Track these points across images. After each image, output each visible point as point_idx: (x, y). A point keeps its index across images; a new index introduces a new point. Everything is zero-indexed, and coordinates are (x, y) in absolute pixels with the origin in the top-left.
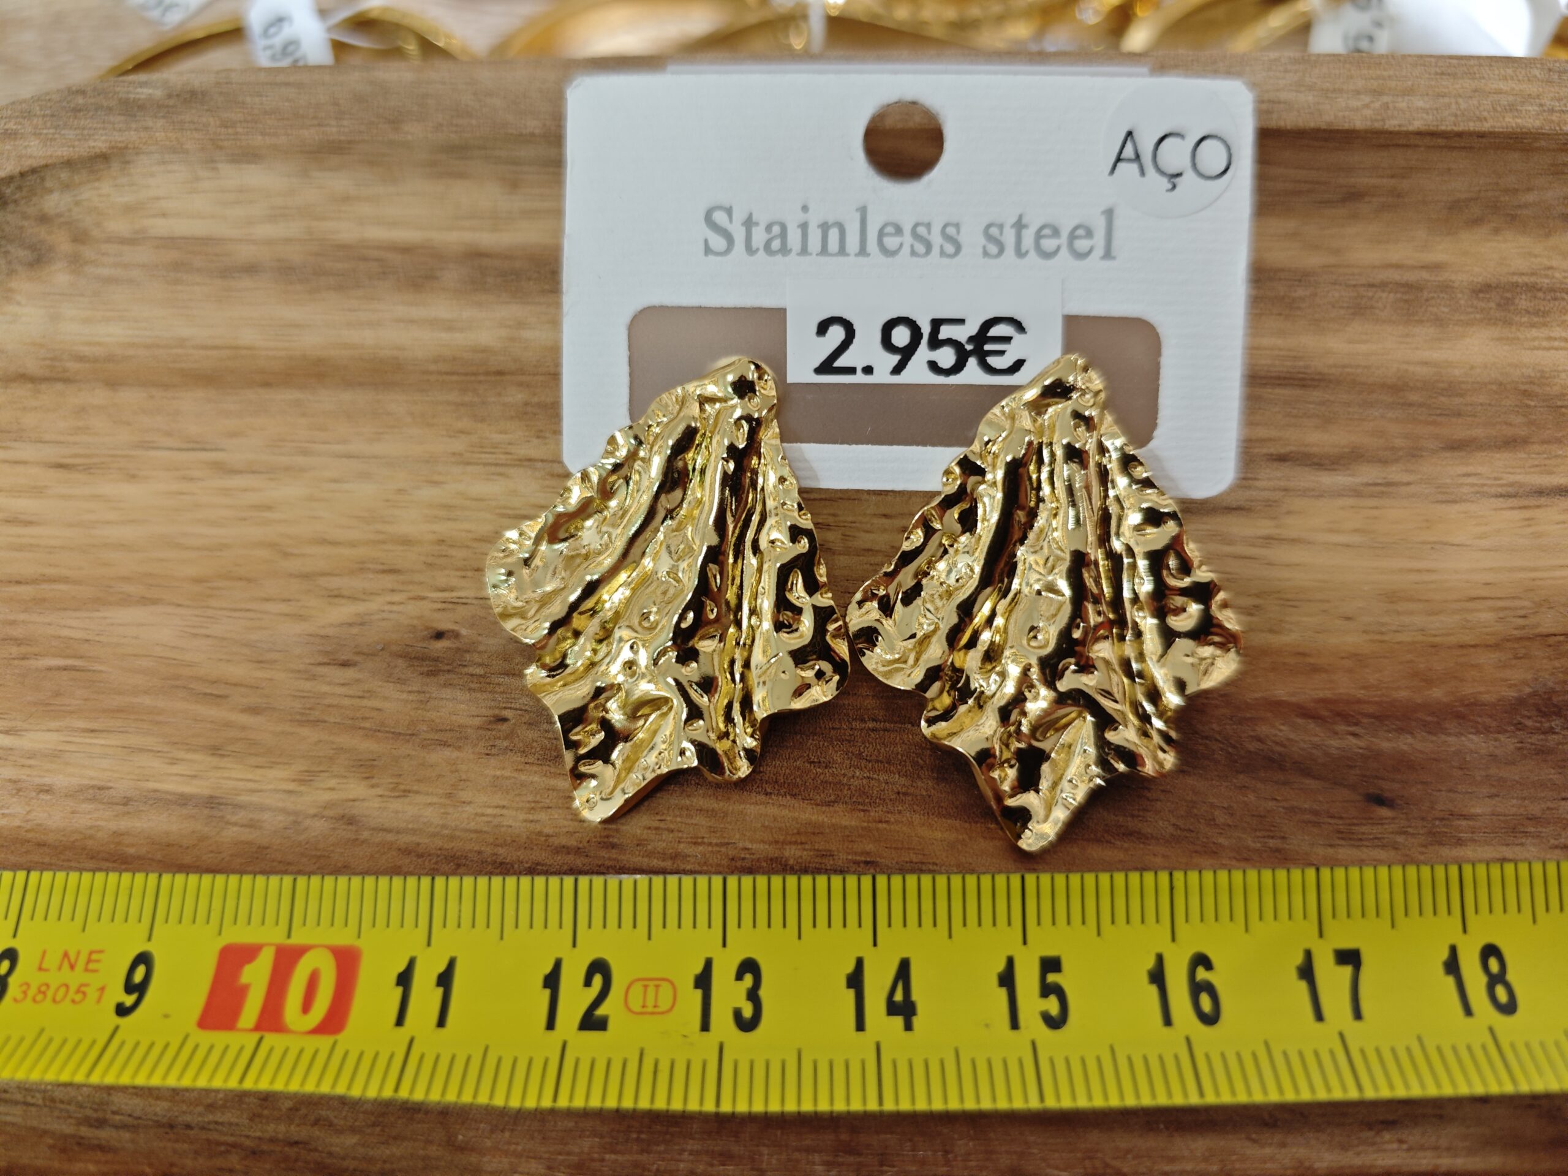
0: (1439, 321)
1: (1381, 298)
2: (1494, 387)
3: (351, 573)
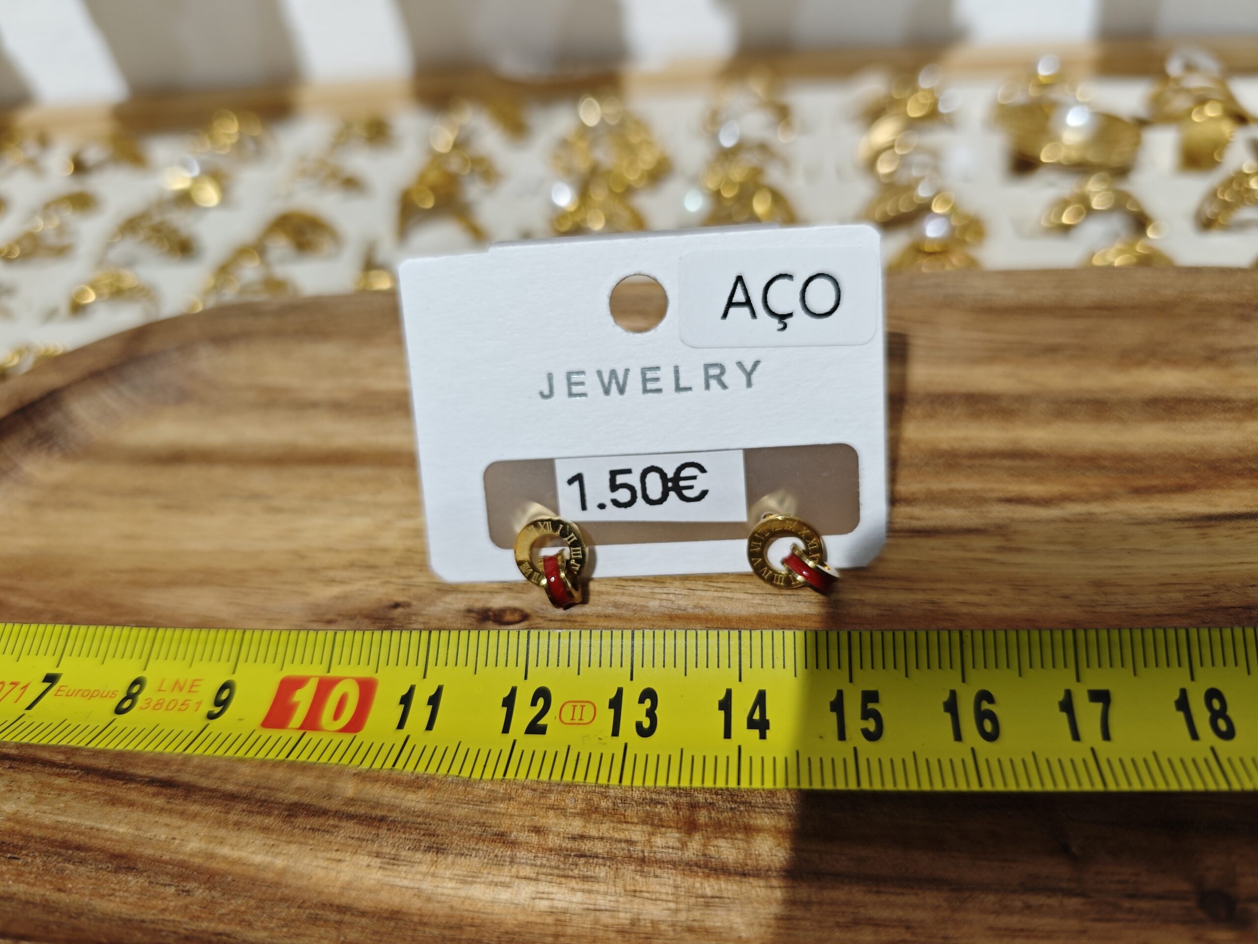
3: (345, 567)
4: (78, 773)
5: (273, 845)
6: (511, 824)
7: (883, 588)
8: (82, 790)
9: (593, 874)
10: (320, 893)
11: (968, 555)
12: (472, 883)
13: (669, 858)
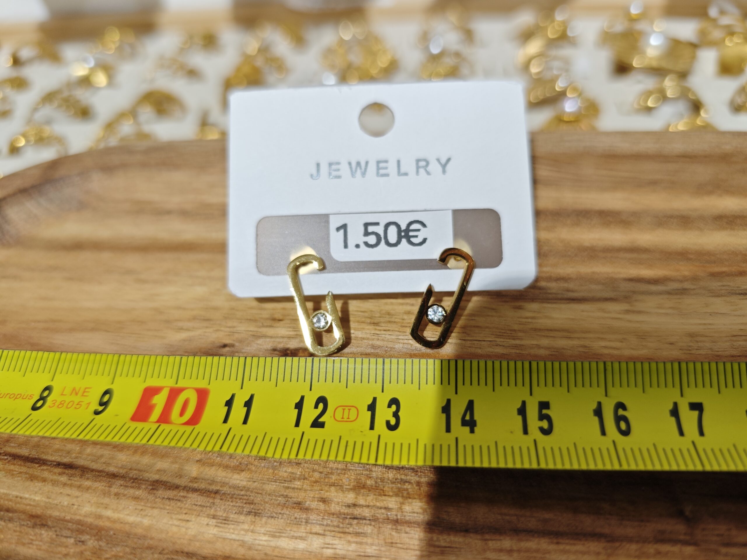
3: (189, 320)
4: (7, 459)
5: (142, 510)
6: (305, 496)
7: (551, 337)
8: (10, 470)
9: (363, 531)
10: (174, 543)
11: (606, 315)
12: (280, 537)
13: (414, 520)
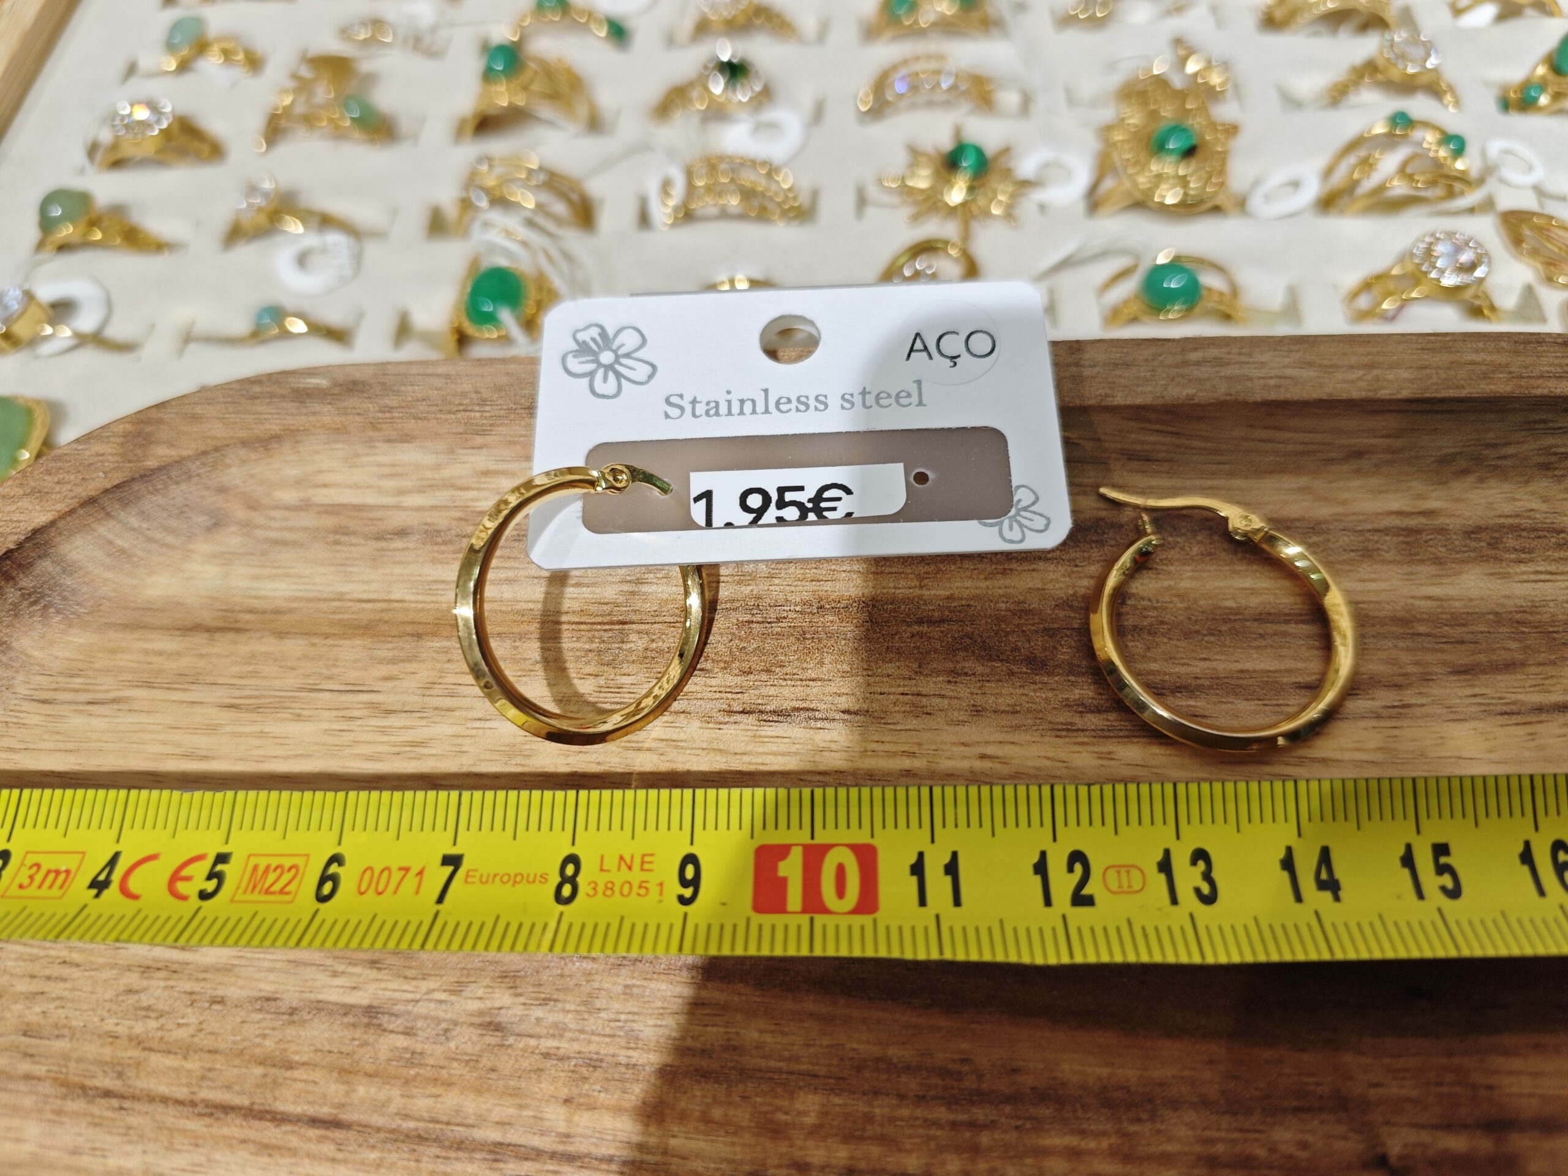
0: (1437, 561)
1: (1385, 541)
2: (1491, 617)
